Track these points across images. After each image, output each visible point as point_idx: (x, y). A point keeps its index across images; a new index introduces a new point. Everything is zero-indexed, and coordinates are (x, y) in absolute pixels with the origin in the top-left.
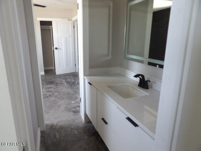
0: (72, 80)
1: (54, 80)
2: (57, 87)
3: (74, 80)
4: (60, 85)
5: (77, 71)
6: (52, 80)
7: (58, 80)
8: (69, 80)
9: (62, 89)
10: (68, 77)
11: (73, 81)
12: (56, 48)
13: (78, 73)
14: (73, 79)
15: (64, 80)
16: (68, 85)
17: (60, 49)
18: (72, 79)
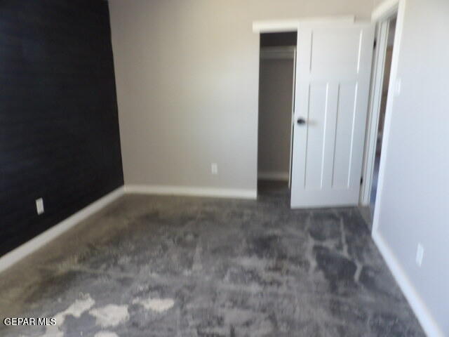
0: (340, 247)
1: (277, 232)
2: (277, 276)
3: (350, 251)
4: (293, 267)
5: (366, 201)
6: (270, 232)
7: (290, 236)
8: (330, 244)
9: (291, 298)
10: (328, 226)
11: (345, 253)
12: (300, 122)
13: (370, 210)
14: (348, 242)
15: (311, 242)
16: (321, 274)
17: (314, 123)
18: (344, 240)
